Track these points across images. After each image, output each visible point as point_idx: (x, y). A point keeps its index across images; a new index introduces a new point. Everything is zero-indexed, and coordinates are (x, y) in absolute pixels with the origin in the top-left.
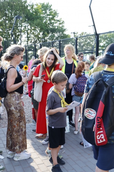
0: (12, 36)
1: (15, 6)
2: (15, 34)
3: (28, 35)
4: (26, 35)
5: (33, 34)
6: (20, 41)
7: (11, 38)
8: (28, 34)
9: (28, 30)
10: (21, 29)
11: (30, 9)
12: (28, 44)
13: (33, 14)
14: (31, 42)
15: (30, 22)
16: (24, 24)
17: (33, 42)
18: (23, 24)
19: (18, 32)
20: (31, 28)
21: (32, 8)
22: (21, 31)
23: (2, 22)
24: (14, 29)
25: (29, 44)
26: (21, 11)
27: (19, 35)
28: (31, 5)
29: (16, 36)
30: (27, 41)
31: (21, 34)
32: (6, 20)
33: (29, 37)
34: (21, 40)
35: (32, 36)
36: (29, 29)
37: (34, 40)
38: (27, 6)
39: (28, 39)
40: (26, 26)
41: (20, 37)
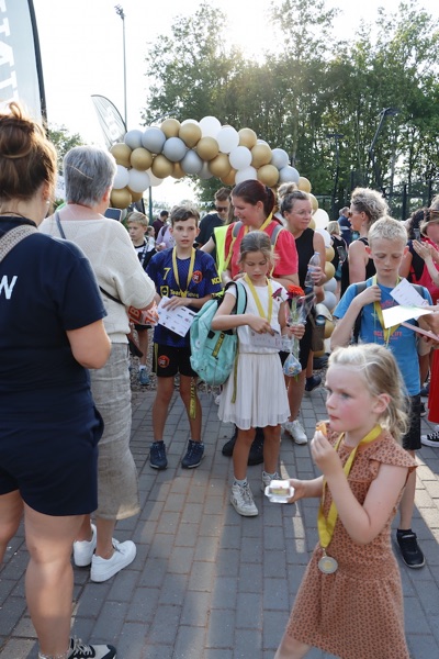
0: (371, 158)
1: (383, 83)
2: (379, 152)
3: (411, 156)
4: (408, 155)
5: (427, 151)
6: (389, 171)
7: (369, 163)
8: (412, 152)
9: (413, 143)
10: (395, 142)
11: (423, 88)
12: (409, 177)
13: (429, 99)
14: (418, 174)
15: (419, 121)
16: (404, 128)
17: (425, 174)
18: (401, 127)
19: (386, 149)
20: (422, 136)
21: (429, 85)
22: (395, 146)
23: (348, 125)
24: (377, 141)
25: (415, 177)
26: (397, 96)
27: (388, 156)
28: (427, 77)
29: (380, 159)
30: (410, 172)
31: (393, 154)
32: (359, 118)
33: (415, 161)
34: (393, 170)
35: (424, 157)
36: (415, 140)
37: (428, 167)
38: (416, 82)
39: (411, 167)
40: (408, 133)
41: (390, 160)
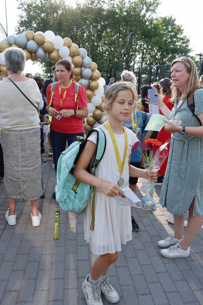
0: (125, 56)
1: (131, 21)
2: (128, 53)
3: (143, 56)
4: (141, 55)
5: (149, 54)
6: (133, 62)
7: (124, 58)
8: (143, 54)
9: (143, 49)
10: (136, 49)
11: (148, 25)
12: (142, 65)
13: (151, 30)
14: (146, 64)
15: (147, 39)
16: (140, 43)
17: (148, 64)
18: (138, 42)
19: (132, 52)
20: (147, 47)
21: (151, 23)
22: (135, 51)
23: (114, 39)
24: (127, 48)
25: (144, 65)
26: (137, 27)
27: (132, 55)
28: (150, 20)
29: (129, 56)
30: (142, 63)
31: (135, 54)
32: (120, 37)
33: (144, 58)
34: (135, 61)
35: (148, 56)
36: (144, 48)
37: (150, 61)
38: (146, 21)
39: (143, 60)
40: (141, 45)
41: (133, 57)
